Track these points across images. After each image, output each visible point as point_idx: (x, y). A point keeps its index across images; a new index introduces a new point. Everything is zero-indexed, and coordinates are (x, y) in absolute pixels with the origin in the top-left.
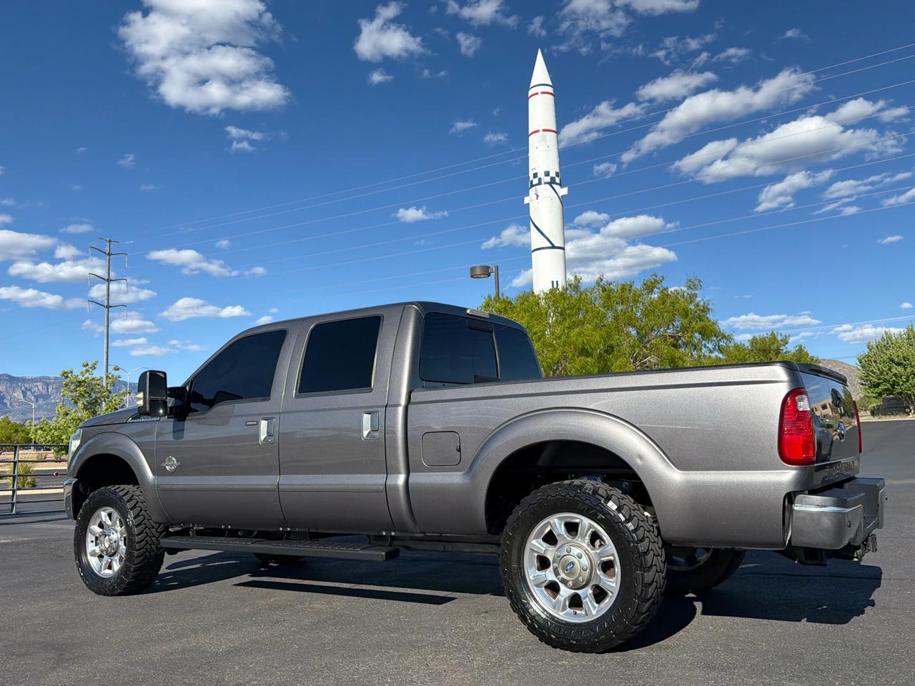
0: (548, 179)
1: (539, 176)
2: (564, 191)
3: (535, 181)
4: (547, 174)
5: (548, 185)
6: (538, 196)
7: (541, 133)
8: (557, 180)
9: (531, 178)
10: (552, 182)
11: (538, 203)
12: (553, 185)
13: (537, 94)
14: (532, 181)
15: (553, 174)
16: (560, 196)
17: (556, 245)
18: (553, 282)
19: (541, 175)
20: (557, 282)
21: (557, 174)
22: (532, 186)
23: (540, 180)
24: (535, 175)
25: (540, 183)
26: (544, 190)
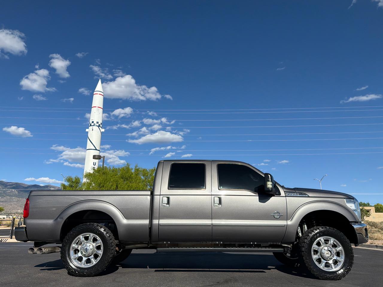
0: (98, 125)
1: (94, 123)
2: (103, 130)
3: (92, 124)
4: (98, 123)
5: (97, 127)
6: (93, 130)
7: (97, 108)
8: (101, 126)
9: (91, 123)
10: (99, 126)
11: (93, 132)
12: (99, 127)
13: (97, 94)
14: (91, 124)
15: (100, 123)
16: (101, 131)
17: (97, 149)
18: (94, 163)
19: (95, 122)
20: (96, 163)
21: (101, 124)
22: (91, 125)
23: (94, 124)
24: (93, 122)
25: (94, 125)
26: (96, 128)
